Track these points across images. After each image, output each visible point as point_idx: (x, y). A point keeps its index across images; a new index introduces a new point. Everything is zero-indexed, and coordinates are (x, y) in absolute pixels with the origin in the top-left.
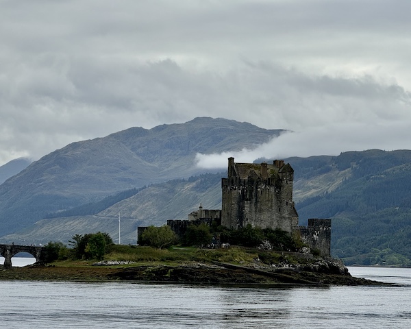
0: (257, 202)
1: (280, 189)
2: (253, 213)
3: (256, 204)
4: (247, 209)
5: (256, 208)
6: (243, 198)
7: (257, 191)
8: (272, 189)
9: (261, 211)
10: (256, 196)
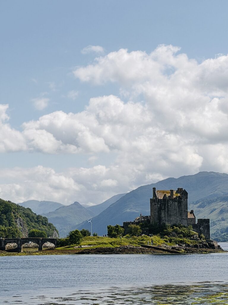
0: (168, 211)
1: (181, 203)
2: (166, 217)
3: (168, 212)
4: (163, 215)
5: (168, 214)
6: (160, 209)
7: (168, 205)
8: (176, 203)
9: (170, 216)
10: (168, 207)
